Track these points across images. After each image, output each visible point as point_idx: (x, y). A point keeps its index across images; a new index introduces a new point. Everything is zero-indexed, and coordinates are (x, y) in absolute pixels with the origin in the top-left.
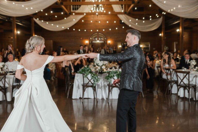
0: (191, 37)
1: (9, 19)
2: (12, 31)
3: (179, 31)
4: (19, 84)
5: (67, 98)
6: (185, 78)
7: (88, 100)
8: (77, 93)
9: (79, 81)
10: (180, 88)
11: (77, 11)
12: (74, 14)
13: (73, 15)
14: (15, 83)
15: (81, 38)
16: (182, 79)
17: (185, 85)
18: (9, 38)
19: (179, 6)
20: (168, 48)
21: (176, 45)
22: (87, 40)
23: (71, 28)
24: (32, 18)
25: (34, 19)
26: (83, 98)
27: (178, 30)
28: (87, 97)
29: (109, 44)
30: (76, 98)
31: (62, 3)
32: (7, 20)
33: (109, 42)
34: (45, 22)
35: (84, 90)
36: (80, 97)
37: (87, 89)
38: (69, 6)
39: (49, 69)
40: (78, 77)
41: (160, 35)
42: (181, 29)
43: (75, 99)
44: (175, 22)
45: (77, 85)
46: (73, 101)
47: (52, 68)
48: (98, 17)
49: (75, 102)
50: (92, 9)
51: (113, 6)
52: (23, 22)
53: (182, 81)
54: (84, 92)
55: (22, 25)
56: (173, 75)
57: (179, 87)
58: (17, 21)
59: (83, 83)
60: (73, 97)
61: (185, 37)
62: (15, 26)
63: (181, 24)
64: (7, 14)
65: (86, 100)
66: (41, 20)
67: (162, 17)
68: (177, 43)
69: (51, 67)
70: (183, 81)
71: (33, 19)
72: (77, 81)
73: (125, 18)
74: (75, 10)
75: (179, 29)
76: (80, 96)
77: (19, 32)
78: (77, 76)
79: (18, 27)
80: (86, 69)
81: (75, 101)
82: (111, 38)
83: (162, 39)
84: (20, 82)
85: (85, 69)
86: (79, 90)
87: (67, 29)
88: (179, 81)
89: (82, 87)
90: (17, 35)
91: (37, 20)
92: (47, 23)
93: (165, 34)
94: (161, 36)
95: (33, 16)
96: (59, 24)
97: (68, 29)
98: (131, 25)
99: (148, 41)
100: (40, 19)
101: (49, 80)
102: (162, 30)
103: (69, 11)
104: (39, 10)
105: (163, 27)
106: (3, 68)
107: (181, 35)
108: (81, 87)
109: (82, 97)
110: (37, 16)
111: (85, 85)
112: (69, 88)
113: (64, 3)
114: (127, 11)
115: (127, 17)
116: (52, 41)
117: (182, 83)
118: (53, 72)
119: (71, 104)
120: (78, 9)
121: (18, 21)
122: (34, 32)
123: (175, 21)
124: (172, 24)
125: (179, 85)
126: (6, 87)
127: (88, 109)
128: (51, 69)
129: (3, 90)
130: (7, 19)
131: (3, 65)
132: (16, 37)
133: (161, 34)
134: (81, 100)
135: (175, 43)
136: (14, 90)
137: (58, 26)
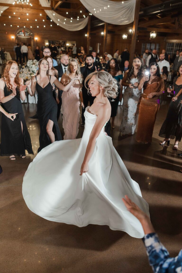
0: (112, 39)
3: (103, 35)
15: (6, 32)
20: (92, 49)
21: (100, 46)
22: (13, 35)
27: (102, 33)
29: (36, 41)
33: (36, 38)
41: (86, 35)
42: (105, 33)
44: (100, 24)
48: (23, 10)
61: (108, 39)
63: (105, 28)
67: (88, 18)
68: (100, 44)
75: (104, 32)
82: (38, 35)
83: (88, 40)
94: (86, 37)
98: (59, 23)
99: (74, 40)
102: (88, 30)
105: (89, 27)
107: (104, 38)
123: (100, 22)
124: (97, 25)
135: (98, 44)
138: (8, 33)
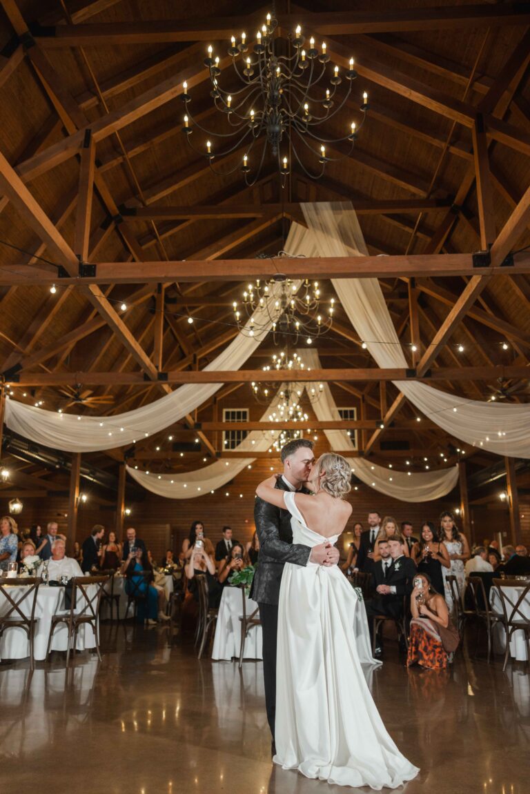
1: (65, 465)
2: (68, 494)
3: (505, 499)
4: (72, 612)
5: (199, 658)
6: (523, 602)
7: (256, 665)
8: (226, 641)
9: (233, 607)
10: (513, 630)
11: (236, 450)
14: (60, 610)
15: (244, 520)
16: (515, 604)
17: (525, 622)
18: (59, 515)
19: (500, 434)
23: (220, 491)
24: (123, 464)
25: (127, 467)
26: (241, 660)
27: (502, 496)
28: (254, 657)
30: (221, 658)
31: (198, 426)
32: (57, 466)
34: (152, 474)
35: (244, 634)
36: (233, 656)
37: (252, 631)
38: (216, 433)
39: (156, 590)
40: (231, 597)
41: (457, 511)
42: (510, 494)
43: (220, 661)
44: (493, 477)
45: (227, 620)
46: (215, 665)
47: (163, 585)
49: (219, 667)
50: (276, 444)
51: (329, 433)
52: (98, 474)
53: (516, 609)
54: (246, 639)
55: (95, 481)
56: (493, 600)
57: (510, 628)
58: (82, 469)
59: (241, 614)
60: (215, 656)
61: (524, 518)
62: (78, 483)
63: (508, 481)
64: (58, 445)
65: (250, 665)
66: (145, 471)
67: (457, 465)
68: (505, 534)
69: (162, 583)
70: (519, 609)
71: (125, 466)
72: (226, 607)
73: (362, 465)
74: (233, 447)
75: (506, 493)
76: (235, 653)
77: (85, 498)
78: (228, 595)
79: (85, 485)
80: (251, 572)
81: (221, 665)
84: (75, 607)
85: (248, 572)
86: (231, 635)
87: (210, 493)
88: (510, 609)
89: (240, 622)
90: (81, 504)
91: (134, 472)
92: (160, 477)
93: (470, 508)
95: (125, 459)
96: (190, 480)
97: (213, 492)
98: (376, 482)
100: (142, 469)
101: (154, 620)
102: (462, 498)
103: (216, 448)
104: (140, 437)
105: (464, 491)
106: (34, 571)
107: (511, 509)
108: (237, 625)
109: (238, 656)
110: (135, 460)
111: (247, 618)
112: (206, 630)
113: (205, 425)
114: (365, 448)
115: (365, 464)
116: (168, 526)
117: (517, 615)
118: (165, 598)
119: (209, 671)
120: (239, 443)
121: (88, 471)
122: (123, 500)
123: (493, 472)
124: (486, 482)
125: (510, 623)
126: (35, 619)
127: (256, 692)
128: (159, 588)
129: (26, 626)
130: (57, 463)
131: (34, 563)
132: (76, 510)
133: (460, 509)
134: (237, 664)
135: (500, 534)
136: (56, 629)
137: (185, 486)
138: (249, 521)
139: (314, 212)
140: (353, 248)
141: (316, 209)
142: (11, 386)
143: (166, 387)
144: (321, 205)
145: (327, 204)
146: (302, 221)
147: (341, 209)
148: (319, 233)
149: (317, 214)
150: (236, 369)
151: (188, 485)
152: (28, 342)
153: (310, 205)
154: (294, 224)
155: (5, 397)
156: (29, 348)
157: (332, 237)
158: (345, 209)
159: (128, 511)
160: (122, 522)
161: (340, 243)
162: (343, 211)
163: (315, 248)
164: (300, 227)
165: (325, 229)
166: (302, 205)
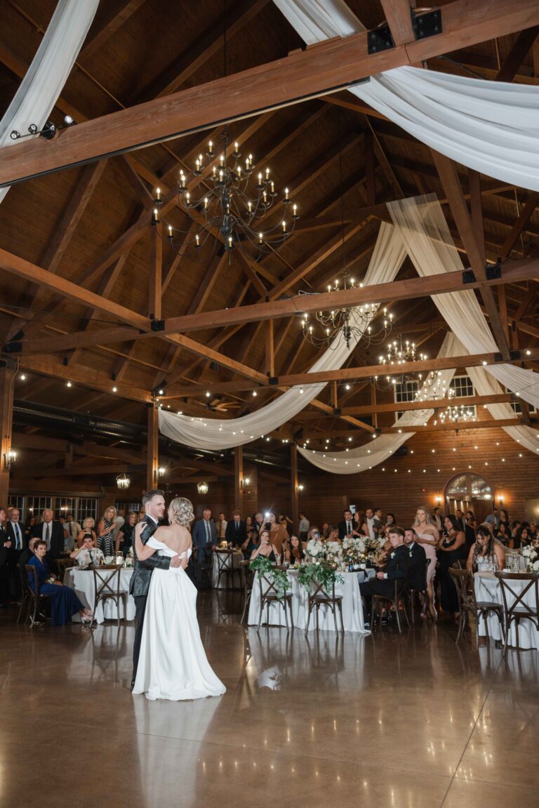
12: (400, 431)
13: (397, 432)
22: (440, 493)
23: (377, 467)
24: (293, 445)
25: (298, 448)
29: (501, 503)
31: (338, 412)
32: (222, 455)
33: (501, 498)
34: (318, 453)
46: (250, 628)
55: (265, 462)
62: (241, 465)
66: (313, 451)
71: (294, 448)
77: (248, 481)
80: (261, 561)
81: (254, 629)
87: (368, 469)
90: (244, 486)
91: (304, 451)
92: (324, 456)
96: (350, 457)
97: (371, 468)
100: (309, 449)
103: (376, 426)
111: (263, 594)
113: (352, 410)
122: (296, 478)
132: (241, 491)
137: (346, 463)
139: (399, 210)
140: (439, 240)
141: (401, 206)
142: (160, 400)
143: (281, 389)
144: (405, 201)
145: (412, 199)
146: (389, 220)
147: (425, 202)
148: (405, 230)
149: (402, 211)
150: (338, 367)
151: (348, 462)
152: (170, 362)
153: (396, 203)
154: (383, 223)
155: (157, 408)
156: (171, 367)
157: (417, 231)
158: (428, 202)
159: (301, 487)
160: (297, 497)
161: (425, 235)
162: (428, 204)
163: (403, 246)
164: (389, 225)
165: (410, 225)
166: (389, 204)
